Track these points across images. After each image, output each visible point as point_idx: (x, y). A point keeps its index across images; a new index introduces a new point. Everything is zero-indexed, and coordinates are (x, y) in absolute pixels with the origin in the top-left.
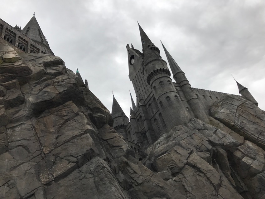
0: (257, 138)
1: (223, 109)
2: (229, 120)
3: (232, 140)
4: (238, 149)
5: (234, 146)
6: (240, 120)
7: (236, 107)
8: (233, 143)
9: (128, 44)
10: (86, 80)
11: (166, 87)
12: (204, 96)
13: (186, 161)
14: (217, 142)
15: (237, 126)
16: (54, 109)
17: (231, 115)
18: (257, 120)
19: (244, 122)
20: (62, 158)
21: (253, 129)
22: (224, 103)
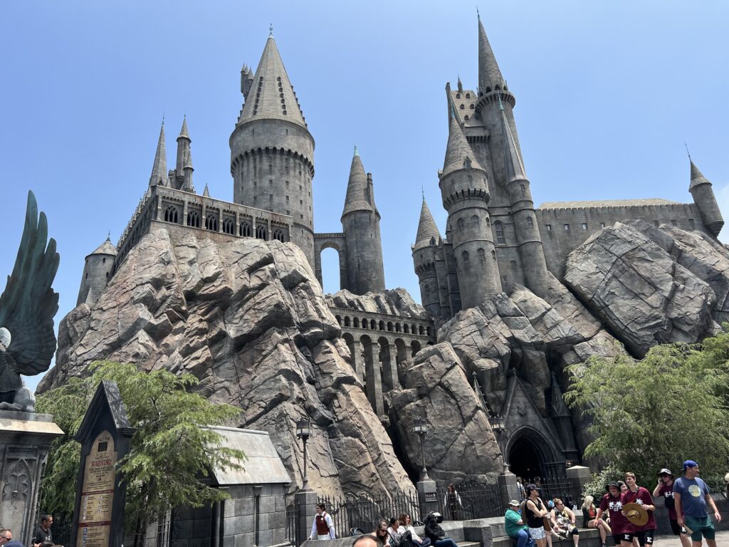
0: (623, 328)
1: (587, 263)
2: (584, 289)
3: (567, 333)
4: (573, 349)
5: (567, 343)
6: (608, 289)
7: (615, 258)
8: (567, 337)
11: (465, 231)
12: (567, 225)
13: (438, 380)
14: (528, 340)
15: (598, 301)
16: (254, 341)
17: (594, 277)
18: (646, 289)
19: (616, 293)
20: (254, 403)
21: (625, 310)
22: (595, 249)
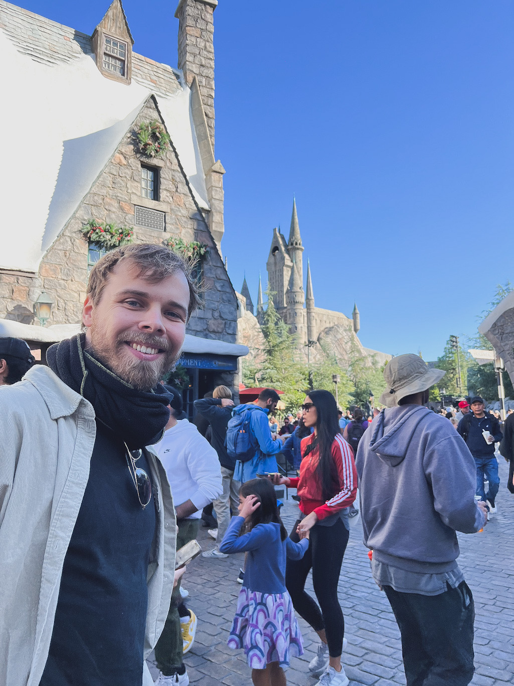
12: (321, 321)
18: (344, 353)
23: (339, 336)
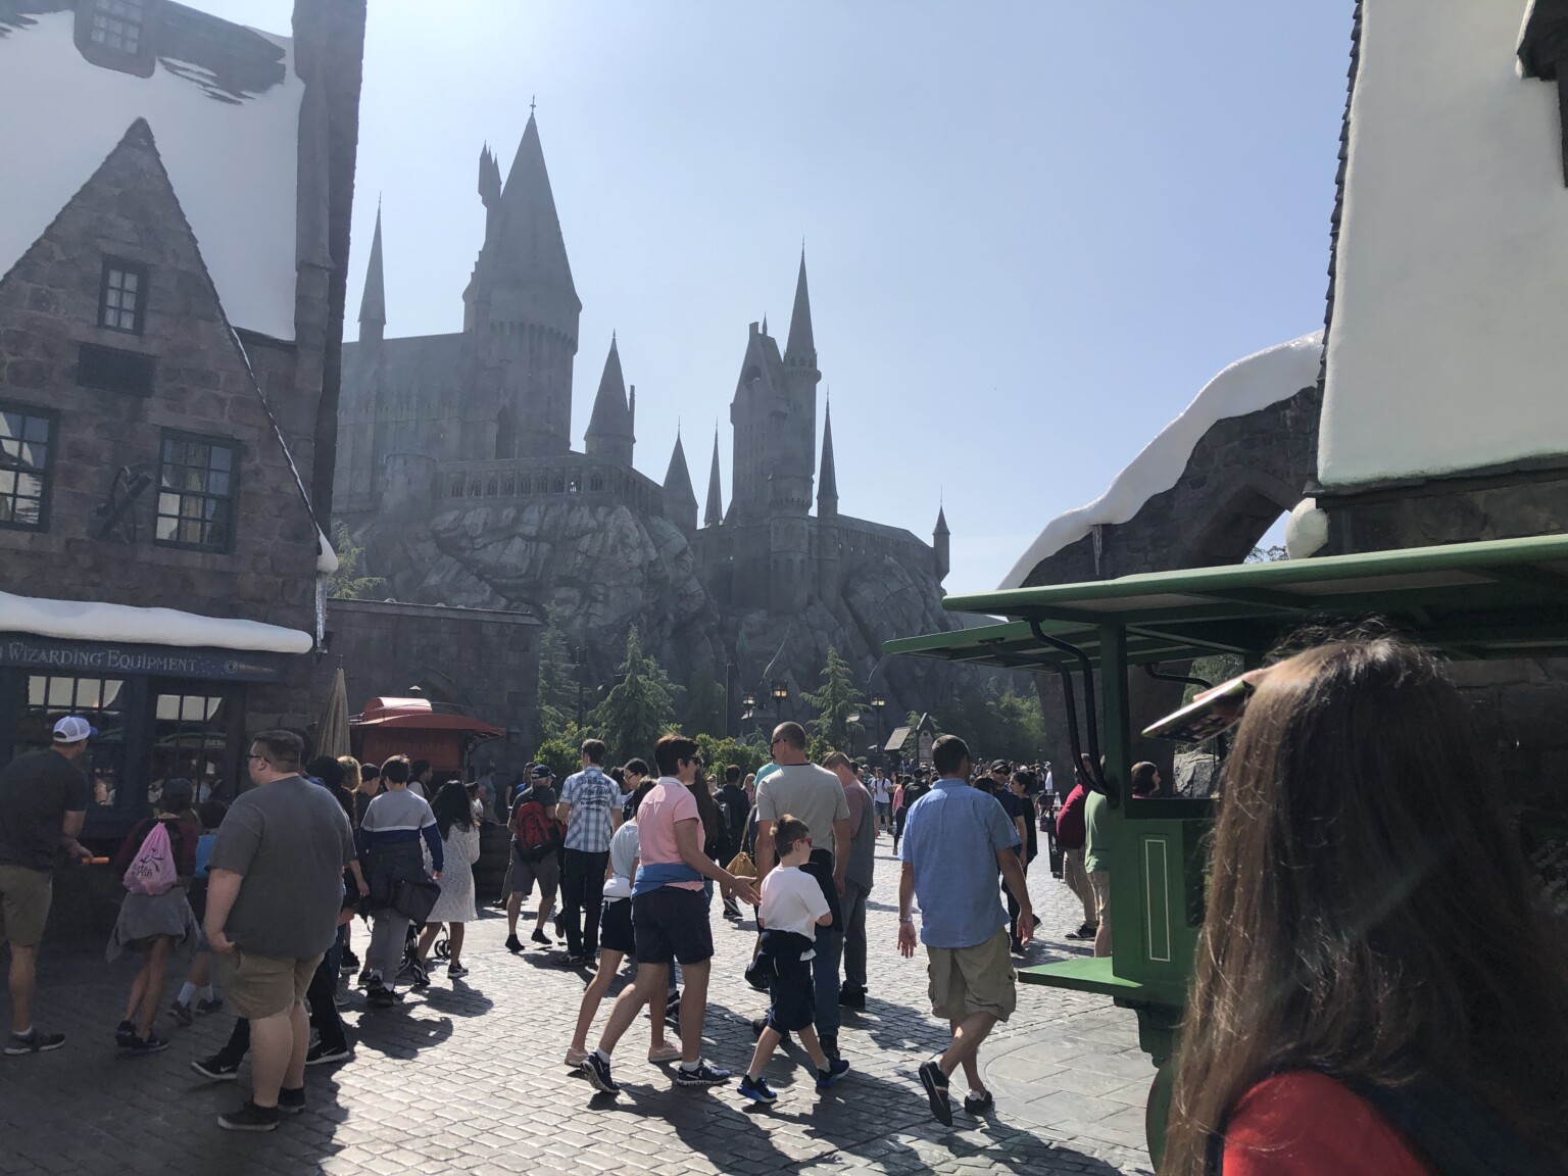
2: (863, 615)
6: (879, 619)
9: (756, 324)
10: (632, 388)
15: (872, 627)
17: (871, 606)
23: (894, 587)
